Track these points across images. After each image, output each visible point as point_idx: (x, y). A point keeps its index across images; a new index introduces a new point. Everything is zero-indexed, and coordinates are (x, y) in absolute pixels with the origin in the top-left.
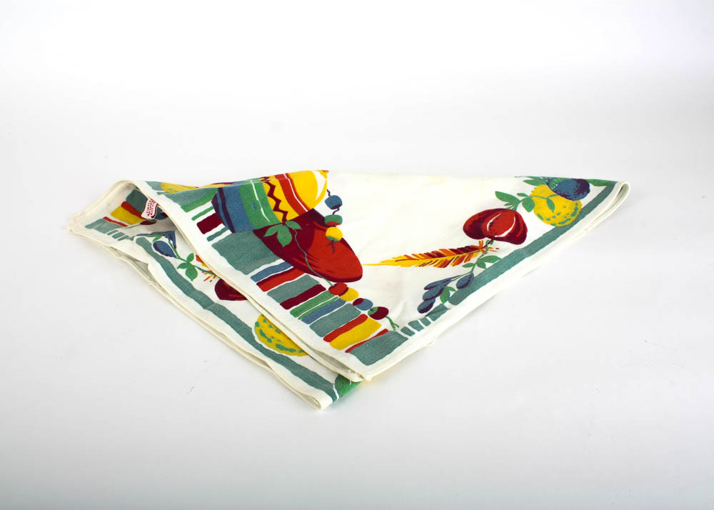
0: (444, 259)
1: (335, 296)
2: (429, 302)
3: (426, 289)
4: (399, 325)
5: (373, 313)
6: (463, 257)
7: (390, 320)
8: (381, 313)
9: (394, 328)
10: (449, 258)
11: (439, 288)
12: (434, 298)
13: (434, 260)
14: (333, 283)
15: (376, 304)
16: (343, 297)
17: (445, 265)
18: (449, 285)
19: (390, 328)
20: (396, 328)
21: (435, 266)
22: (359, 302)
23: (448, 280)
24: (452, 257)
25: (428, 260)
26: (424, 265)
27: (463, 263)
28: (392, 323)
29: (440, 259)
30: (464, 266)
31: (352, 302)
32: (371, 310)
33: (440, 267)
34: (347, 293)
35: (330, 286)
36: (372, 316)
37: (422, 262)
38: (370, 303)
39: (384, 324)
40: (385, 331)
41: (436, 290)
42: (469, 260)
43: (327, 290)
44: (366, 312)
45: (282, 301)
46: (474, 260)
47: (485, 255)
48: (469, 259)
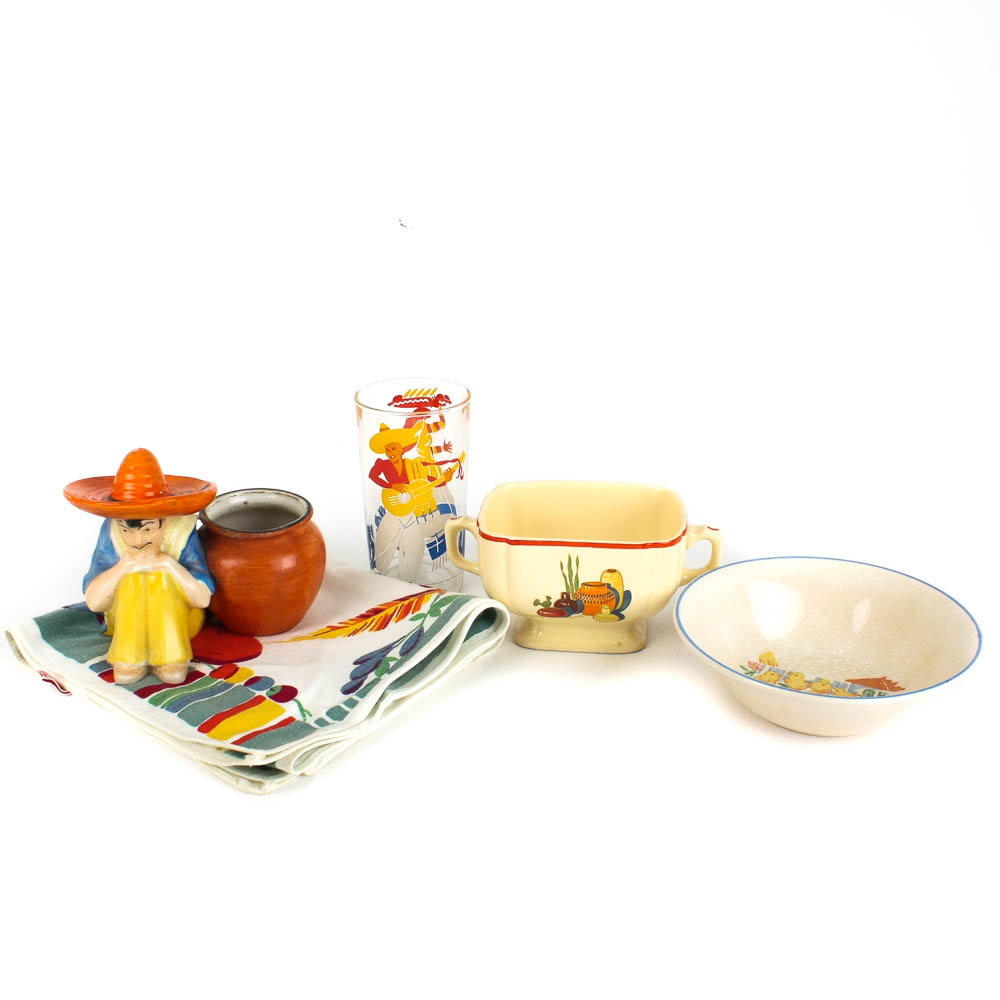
0: (383, 614)
1: (219, 680)
2: (359, 680)
3: (355, 663)
4: (312, 713)
5: (274, 693)
6: (410, 605)
7: (299, 704)
8: (287, 694)
9: (304, 716)
10: (389, 611)
11: (375, 660)
12: (365, 675)
13: (369, 620)
14: (216, 667)
15: (279, 682)
16: (229, 680)
17: (384, 624)
18: (389, 655)
19: (299, 717)
20: (308, 716)
21: (371, 630)
22: (254, 681)
23: (389, 648)
24: (394, 607)
25: (361, 624)
26: (354, 633)
27: (410, 615)
28: (302, 709)
29: (377, 617)
30: (411, 620)
31: (243, 683)
32: (271, 690)
33: (378, 629)
34: (236, 675)
35: (212, 670)
36: (272, 697)
37: (352, 629)
38: (270, 681)
39: (290, 709)
40: (291, 720)
41: (371, 664)
42: (419, 609)
43: (207, 674)
44: (263, 693)
45: (136, 690)
46: (425, 608)
47: (442, 597)
48: (418, 607)
